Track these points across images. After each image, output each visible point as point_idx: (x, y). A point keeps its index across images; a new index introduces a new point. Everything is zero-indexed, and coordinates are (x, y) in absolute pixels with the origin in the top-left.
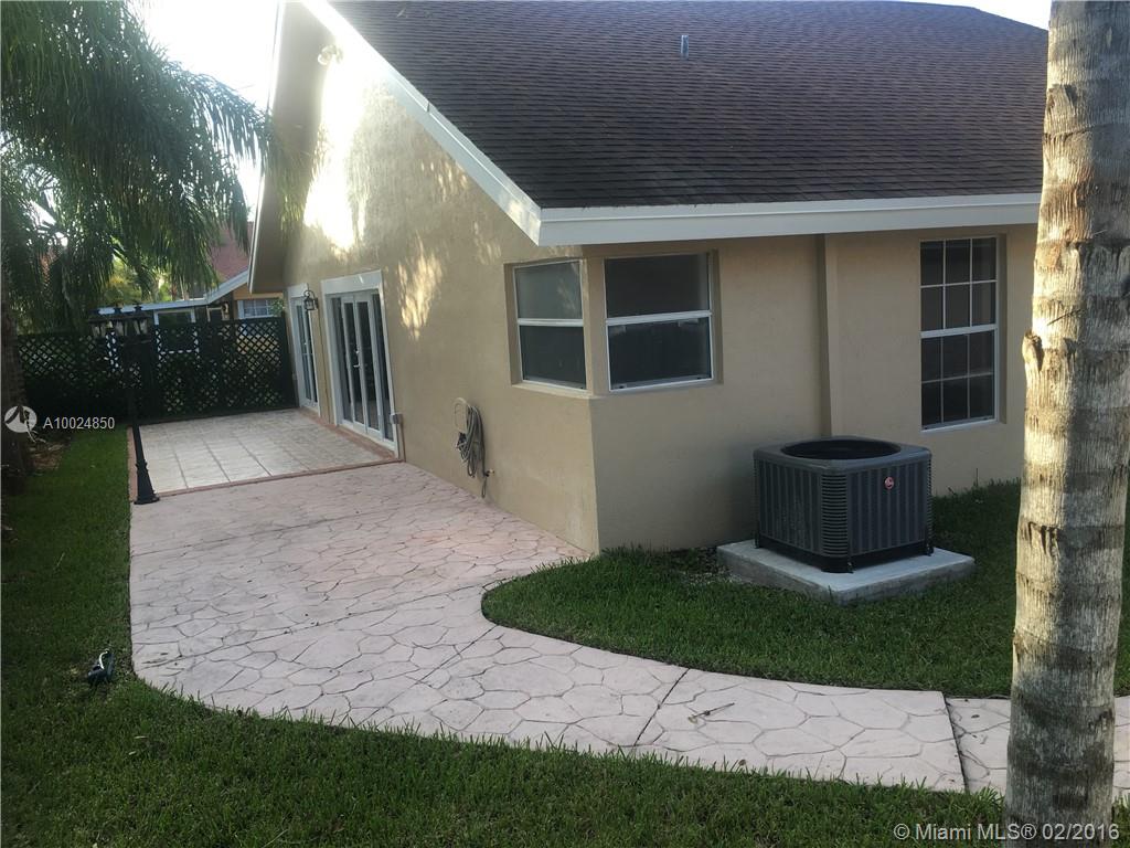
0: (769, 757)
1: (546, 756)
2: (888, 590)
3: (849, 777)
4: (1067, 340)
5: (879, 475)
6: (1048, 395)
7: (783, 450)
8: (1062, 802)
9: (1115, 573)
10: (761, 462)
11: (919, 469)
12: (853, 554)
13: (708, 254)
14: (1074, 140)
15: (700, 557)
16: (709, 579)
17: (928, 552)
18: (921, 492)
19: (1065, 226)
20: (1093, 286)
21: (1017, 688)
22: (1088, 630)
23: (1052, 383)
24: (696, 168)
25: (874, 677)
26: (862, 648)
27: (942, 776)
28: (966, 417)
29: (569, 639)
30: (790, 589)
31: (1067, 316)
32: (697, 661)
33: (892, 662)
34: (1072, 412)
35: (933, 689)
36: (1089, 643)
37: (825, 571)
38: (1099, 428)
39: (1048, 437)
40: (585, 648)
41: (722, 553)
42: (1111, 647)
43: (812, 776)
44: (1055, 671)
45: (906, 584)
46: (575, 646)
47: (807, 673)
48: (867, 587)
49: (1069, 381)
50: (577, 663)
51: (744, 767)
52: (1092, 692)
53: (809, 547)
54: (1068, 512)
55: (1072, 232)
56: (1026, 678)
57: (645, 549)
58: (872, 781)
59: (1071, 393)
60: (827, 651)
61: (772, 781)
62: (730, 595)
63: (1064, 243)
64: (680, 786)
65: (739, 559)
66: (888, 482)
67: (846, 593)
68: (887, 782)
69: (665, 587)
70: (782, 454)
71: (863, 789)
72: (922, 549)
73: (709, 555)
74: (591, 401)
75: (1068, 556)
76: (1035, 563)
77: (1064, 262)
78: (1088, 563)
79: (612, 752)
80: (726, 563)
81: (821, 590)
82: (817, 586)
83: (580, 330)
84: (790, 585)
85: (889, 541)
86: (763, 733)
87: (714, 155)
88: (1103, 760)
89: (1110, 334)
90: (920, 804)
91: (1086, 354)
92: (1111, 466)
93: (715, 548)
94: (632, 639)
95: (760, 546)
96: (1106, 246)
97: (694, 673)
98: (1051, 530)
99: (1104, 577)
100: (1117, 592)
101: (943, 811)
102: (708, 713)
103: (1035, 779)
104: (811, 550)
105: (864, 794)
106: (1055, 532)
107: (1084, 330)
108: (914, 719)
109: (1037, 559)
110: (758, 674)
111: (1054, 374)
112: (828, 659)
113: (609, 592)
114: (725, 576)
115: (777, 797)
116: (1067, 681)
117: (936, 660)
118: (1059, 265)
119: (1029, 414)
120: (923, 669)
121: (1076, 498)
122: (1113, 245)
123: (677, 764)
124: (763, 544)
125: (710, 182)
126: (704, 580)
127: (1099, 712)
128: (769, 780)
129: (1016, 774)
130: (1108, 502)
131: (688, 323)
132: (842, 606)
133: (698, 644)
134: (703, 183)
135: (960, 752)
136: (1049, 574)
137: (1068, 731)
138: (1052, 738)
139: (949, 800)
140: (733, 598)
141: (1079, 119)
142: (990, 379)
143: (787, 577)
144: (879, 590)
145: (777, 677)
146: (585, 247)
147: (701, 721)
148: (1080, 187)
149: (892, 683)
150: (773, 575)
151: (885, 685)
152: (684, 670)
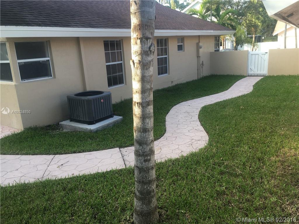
0: (80, 171)
1: (15, 186)
2: (104, 127)
3: (100, 171)
4: (139, 60)
5: (100, 99)
6: (136, 73)
7: (74, 95)
8: (145, 161)
9: (152, 111)
10: (69, 99)
11: (108, 97)
12: (95, 120)
13: (47, 42)
14: (137, 14)
15: (55, 126)
16: (58, 131)
17: (112, 117)
18: (110, 103)
19: (137, 34)
20: (143, 48)
21: (135, 139)
22: (148, 124)
23: (137, 70)
24: (41, 16)
25: (103, 147)
26: (100, 141)
27: (120, 166)
28: (118, 84)
29: (18, 154)
30: (80, 130)
31: (139, 55)
32: (57, 153)
33: (107, 143)
34: (141, 76)
35: (117, 147)
36: (148, 126)
37: (89, 125)
38: (147, 80)
39: (137, 82)
40: (23, 156)
41: (61, 124)
42: (152, 126)
43: (91, 173)
44: (142, 133)
45: (108, 125)
46: (20, 156)
47: (87, 150)
48: (99, 127)
49: (140, 70)
50: (21, 160)
51: (74, 175)
52: (150, 136)
53: (84, 119)
54: (142, 98)
55: (138, 36)
56: (137, 137)
57: (38, 126)
58: (105, 171)
59: (141, 72)
60: (91, 144)
61: (81, 176)
62: (65, 135)
63: (137, 38)
64: (57, 184)
65: (66, 125)
66: (102, 101)
67: (95, 129)
68: (108, 170)
69: (45, 136)
70: (75, 96)
71: (103, 173)
72: (111, 116)
73: (57, 125)
74: (15, 85)
75: (143, 108)
76: (137, 111)
77: (137, 42)
78: (147, 109)
79: (36, 181)
80: (62, 127)
81: (88, 129)
82: (87, 129)
83: (9, 64)
84: (80, 129)
85: (104, 116)
86: (77, 166)
87: (45, 13)
88: (152, 150)
89: (147, 59)
90: (116, 173)
91: (143, 63)
92: (149, 88)
93: (58, 123)
94: (37, 151)
95: (71, 121)
96: (145, 39)
97: (57, 156)
98: (139, 103)
99: (150, 112)
100: (152, 115)
101: (121, 173)
102: (62, 165)
103: (140, 157)
104: (85, 120)
105: (104, 174)
106: (140, 103)
107: (142, 58)
108: (113, 155)
109: (137, 110)
110: (75, 152)
111: (137, 68)
112: (92, 145)
113: (29, 139)
114: (62, 130)
115: (83, 180)
116: (145, 135)
117: (117, 141)
118: (136, 43)
119: (133, 78)
120: (114, 144)
121: (144, 95)
122: (147, 39)
123: (55, 179)
124: (72, 120)
125: (45, 20)
126: (57, 132)
127: (151, 140)
128: (80, 177)
129: (136, 157)
130: (149, 96)
131: (43, 61)
132: (94, 133)
133: (57, 148)
134: (43, 21)
135: (124, 160)
136: (140, 113)
137: (146, 146)
138: (143, 148)
139: (122, 170)
140: (66, 135)
141: (138, 9)
142: (122, 75)
143: (79, 128)
144: (102, 127)
145: (80, 152)
146: (7, 38)
147: (61, 167)
148: (139, 25)
149: (107, 148)
150: (75, 128)
151: (106, 149)
152: (54, 155)
